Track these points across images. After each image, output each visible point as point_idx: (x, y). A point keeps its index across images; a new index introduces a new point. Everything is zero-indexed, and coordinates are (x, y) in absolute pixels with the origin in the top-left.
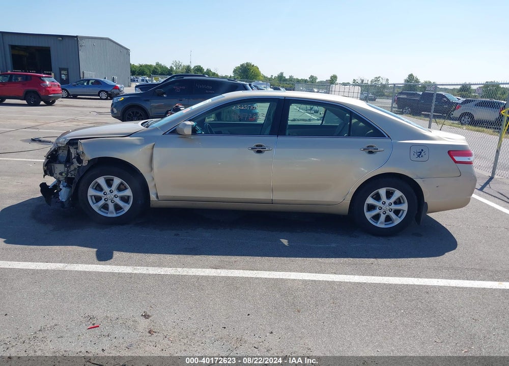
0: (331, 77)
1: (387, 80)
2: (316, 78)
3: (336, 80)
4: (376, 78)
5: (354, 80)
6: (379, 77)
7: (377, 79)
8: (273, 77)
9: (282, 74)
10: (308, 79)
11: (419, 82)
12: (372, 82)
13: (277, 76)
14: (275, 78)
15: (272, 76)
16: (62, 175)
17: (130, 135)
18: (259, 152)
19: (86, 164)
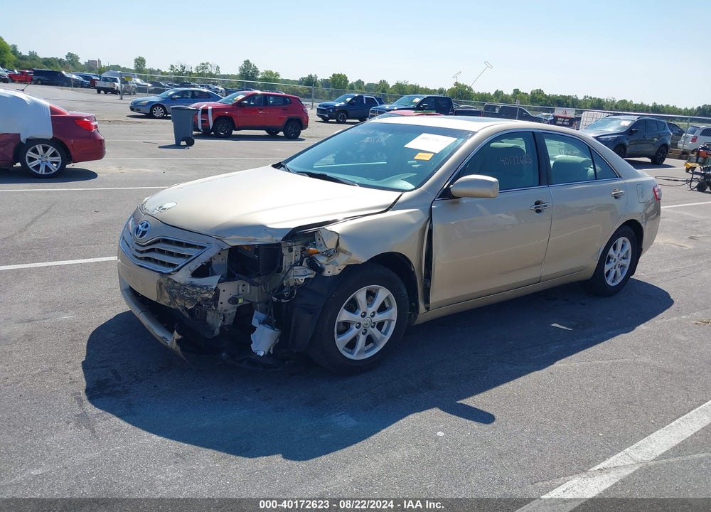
1: (218, 68)
3: (144, 66)
4: (203, 64)
5: (172, 66)
6: (207, 63)
7: (204, 66)
11: (258, 71)
12: (197, 70)
16: (237, 303)
17: (390, 207)
18: (538, 211)
19: (338, 272)
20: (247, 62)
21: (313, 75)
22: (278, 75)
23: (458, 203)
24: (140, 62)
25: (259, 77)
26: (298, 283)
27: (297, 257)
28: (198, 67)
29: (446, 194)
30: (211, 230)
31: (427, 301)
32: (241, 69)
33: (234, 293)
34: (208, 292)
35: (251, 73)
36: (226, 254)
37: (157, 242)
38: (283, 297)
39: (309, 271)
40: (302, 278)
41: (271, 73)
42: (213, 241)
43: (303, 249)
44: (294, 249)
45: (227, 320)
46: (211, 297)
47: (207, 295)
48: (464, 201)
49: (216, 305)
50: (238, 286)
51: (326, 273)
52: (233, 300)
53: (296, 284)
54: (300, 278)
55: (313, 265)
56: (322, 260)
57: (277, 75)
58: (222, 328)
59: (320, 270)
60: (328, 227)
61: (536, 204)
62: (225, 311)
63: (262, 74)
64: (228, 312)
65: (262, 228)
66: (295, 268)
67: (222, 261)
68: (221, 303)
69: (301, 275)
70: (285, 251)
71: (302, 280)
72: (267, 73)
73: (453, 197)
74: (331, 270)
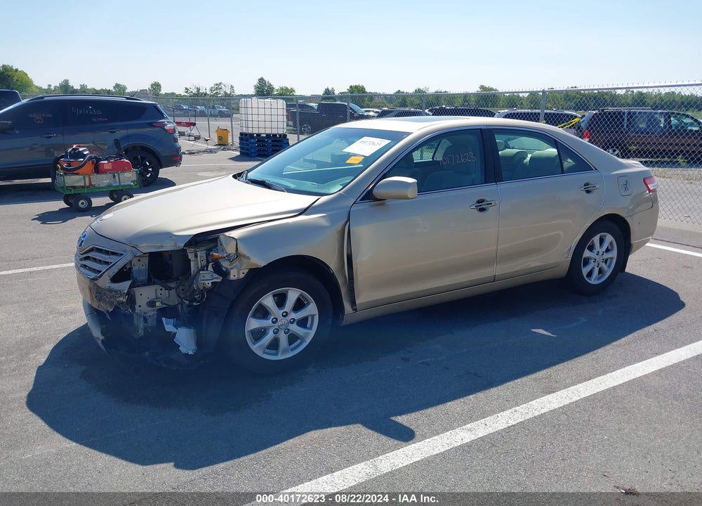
0: (152, 85)
1: (232, 87)
2: (125, 88)
4: (217, 85)
5: (186, 89)
6: (221, 83)
7: (218, 86)
8: (52, 88)
9: (66, 81)
10: (112, 88)
11: (273, 88)
12: (211, 90)
13: (58, 85)
14: (55, 89)
15: (50, 85)
16: (154, 306)
17: (303, 212)
18: (482, 210)
19: (242, 276)
20: (261, 80)
21: (330, 89)
22: (294, 91)
23: (383, 204)
24: (156, 86)
25: (275, 93)
26: (207, 287)
27: (203, 262)
28: (212, 88)
29: (369, 196)
30: (127, 239)
31: (353, 303)
32: (256, 87)
33: (152, 296)
34: (121, 296)
35: (266, 91)
36: (146, 261)
37: (92, 250)
38: (195, 300)
39: (216, 276)
40: (208, 282)
41: (287, 89)
42: (128, 248)
43: (208, 255)
44: (199, 254)
45: (149, 321)
46: (124, 300)
47: (121, 299)
48: (389, 202)
49: (133, 309)
50: (156, 290)
51: (232, 277)
52: (151, 304)
53: (204, 287)
54: (206, 282)
55: (218, 269)
56: (225, 264)
57: (292, 90)
58: (145, 329)
59: (224, 274)
60: (227, 234)
61: (478, 202)
62: (145, 313)
63: (277, 90)
64: (148, 315)
65: (168, 235)
66: (201, 272)
67: (141, 267)
68: (140, 306)
69: (208, 279)
70: (191, 256)
71: (209, 284)
72: (282, 89)
73: (377, 200)
74: (236, 274)
